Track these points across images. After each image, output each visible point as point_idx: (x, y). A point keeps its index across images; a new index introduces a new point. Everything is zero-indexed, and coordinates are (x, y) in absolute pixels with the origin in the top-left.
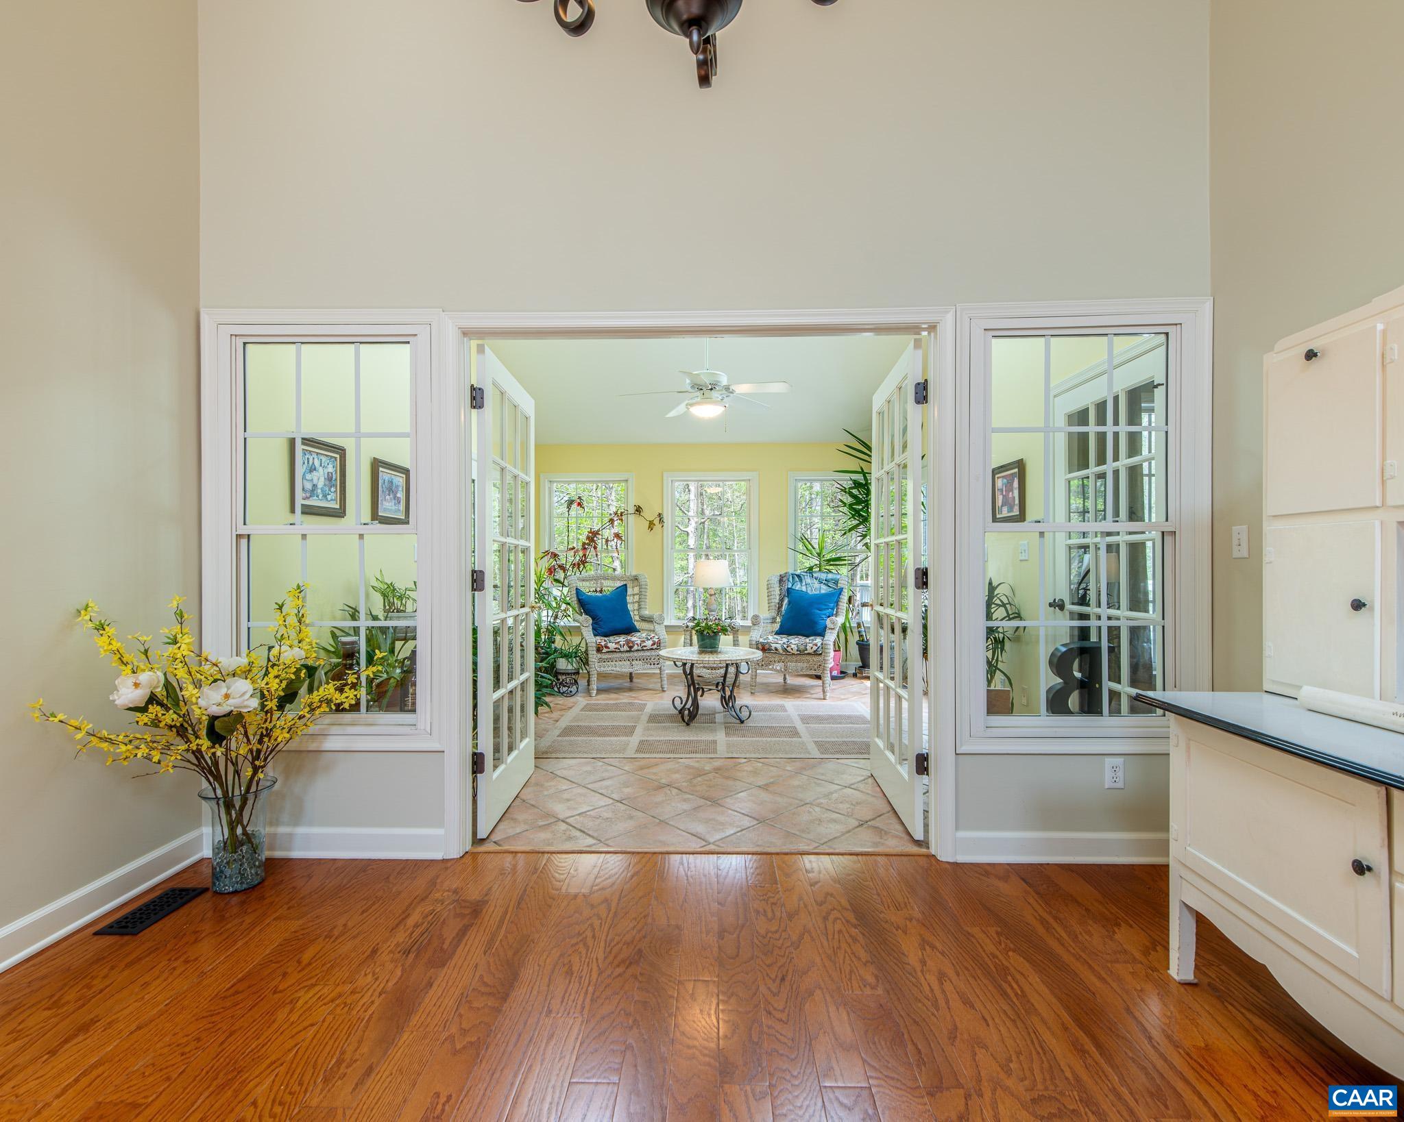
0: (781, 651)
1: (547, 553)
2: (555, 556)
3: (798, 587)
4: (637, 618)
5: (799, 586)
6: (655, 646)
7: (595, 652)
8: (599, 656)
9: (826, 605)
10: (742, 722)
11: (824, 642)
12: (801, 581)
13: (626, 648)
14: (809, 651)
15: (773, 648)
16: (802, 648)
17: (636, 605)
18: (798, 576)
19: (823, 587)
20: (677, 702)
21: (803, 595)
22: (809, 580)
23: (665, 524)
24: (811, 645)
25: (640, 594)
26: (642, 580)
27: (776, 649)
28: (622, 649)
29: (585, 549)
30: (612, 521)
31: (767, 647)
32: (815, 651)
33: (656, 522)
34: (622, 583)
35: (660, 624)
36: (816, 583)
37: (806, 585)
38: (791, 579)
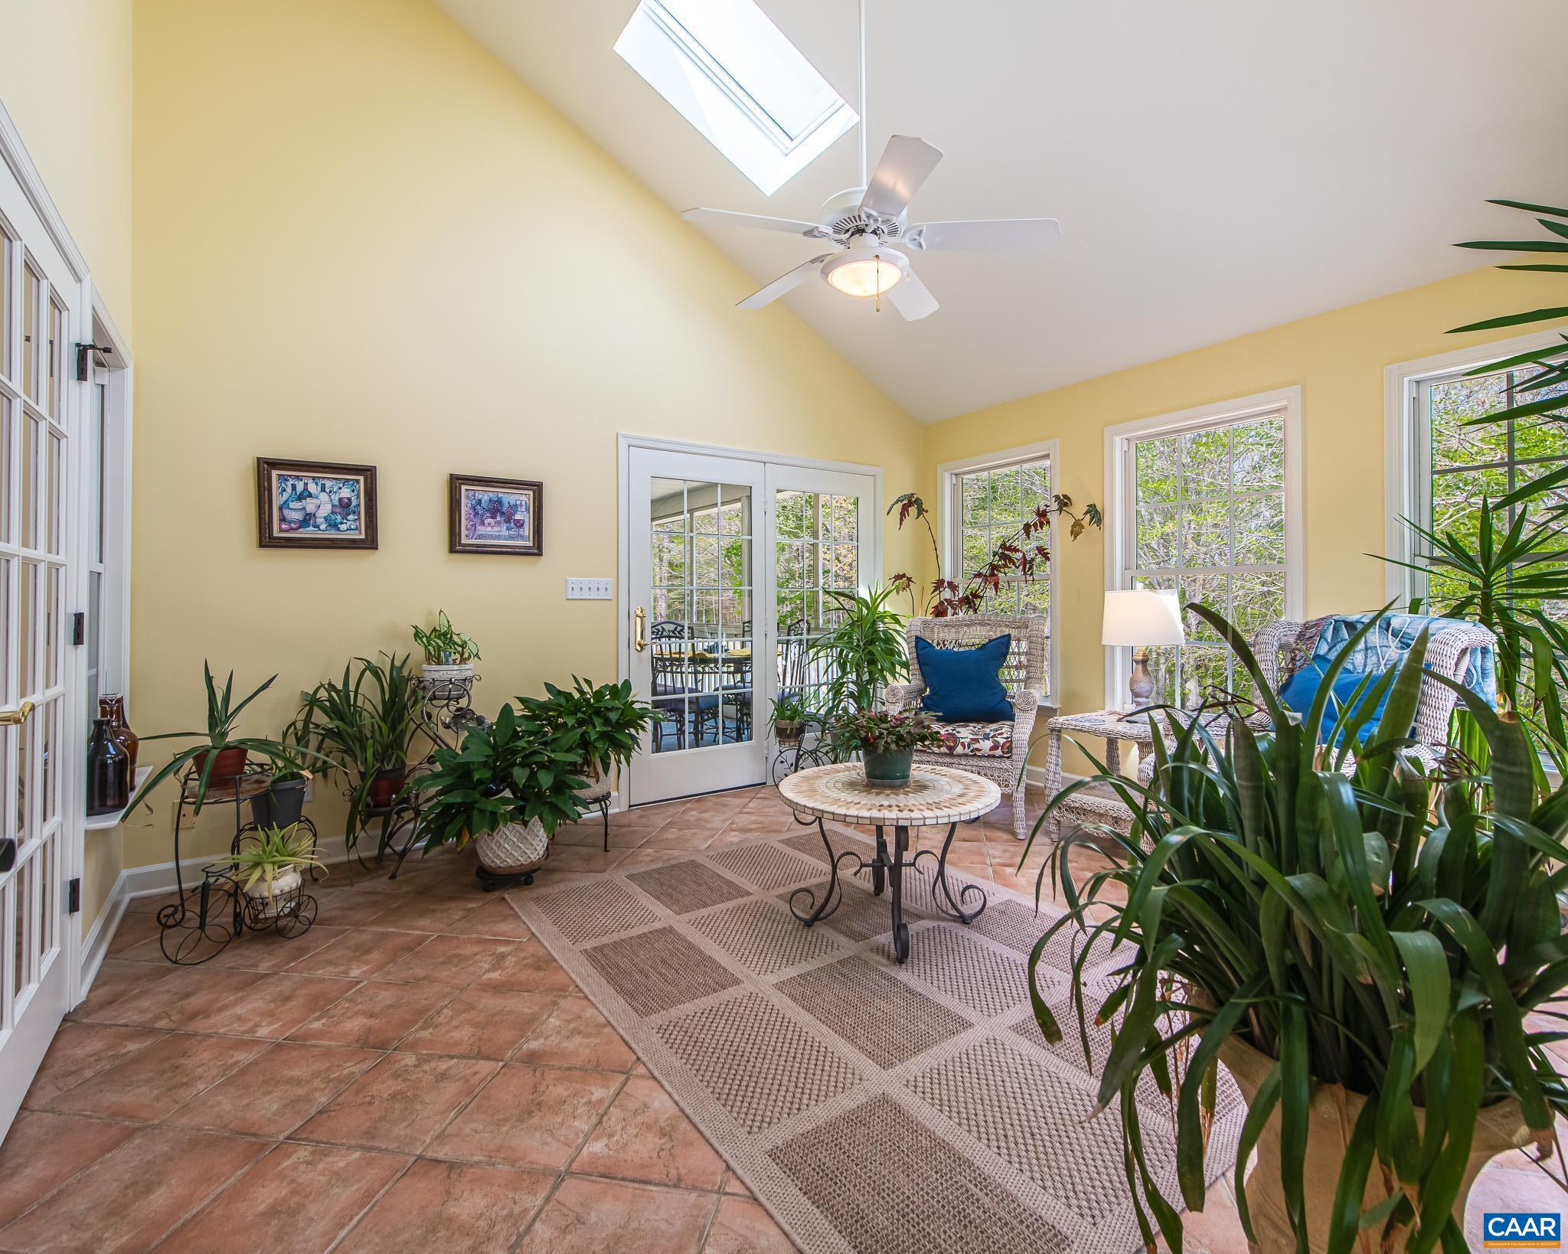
1: (941, 583)
2: (952, 587)
17: (1024, 672)
18: (1351, 626)
22: (1375, 638)
26: (1033, 627)
29: (993, 575)
30: (1027, 528)
33: (1086, 520)
34: (1005, 632)
35: (1024, 711)
36: (1393, 645)
37: (1367, 649)
38: (1329, 635)
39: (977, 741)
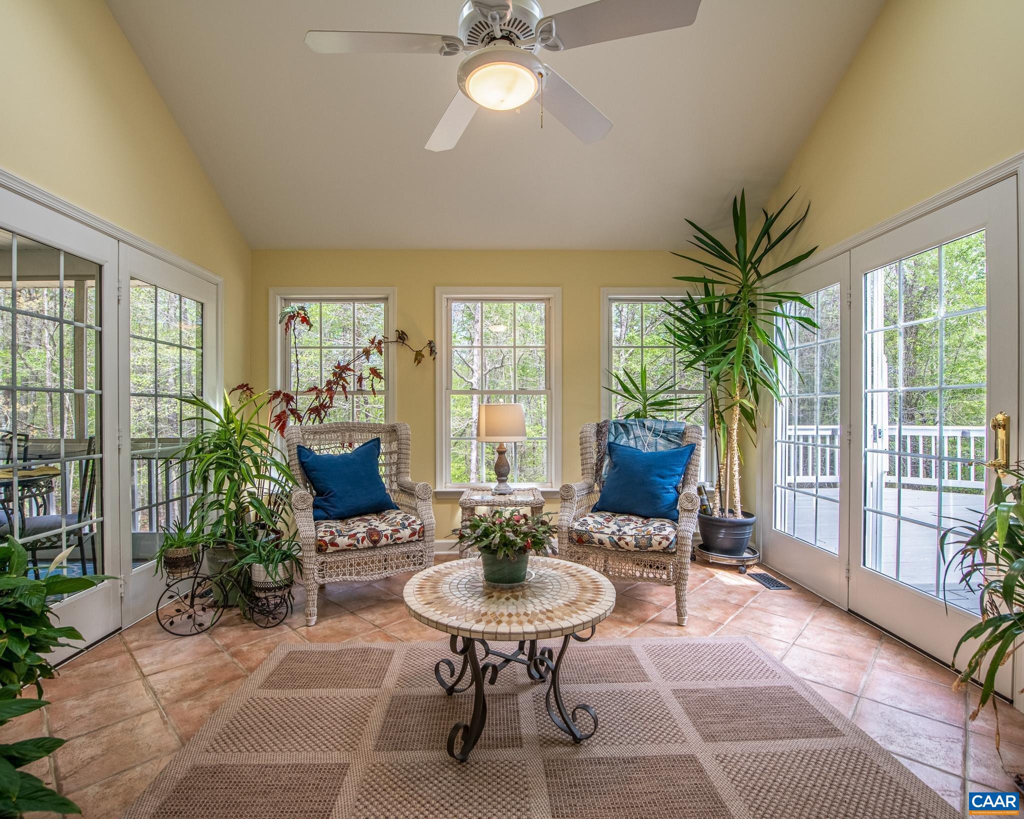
0: (609, 546)
1: (277, 394)
2: (288, 398)
3: (623, 441)
4: (395, 487)
5: (625, 439)
6: (416, 537)
7: (314, 553)
8: (321, 558)
9: (672, 470)
10: (577, 741)
11: (680, 534)
12: (627, 432)
13: (367, 543)
14: (656, 547)
15: (596, 540)
16: (644, 542)
17: (394, 468)
18: (623, 426)
19: (661, 441)
20: (444, 670)
21: (634, 454)
22: (638, 431)
23: (438, 356)
24: (658, 538)
25: (399, 452)
26: (402, 432)
27: (601, 542)
28: (360, 546)
29: (330, 390)
30: (367, 353)
31: (585, 537)
32: (664, 549)
33: (426, 352)
34: (374, 436)
35: (425, 500)
36: (650, 435)
37: (635, 438)
38: (613, 430)
39: (397, 531)
